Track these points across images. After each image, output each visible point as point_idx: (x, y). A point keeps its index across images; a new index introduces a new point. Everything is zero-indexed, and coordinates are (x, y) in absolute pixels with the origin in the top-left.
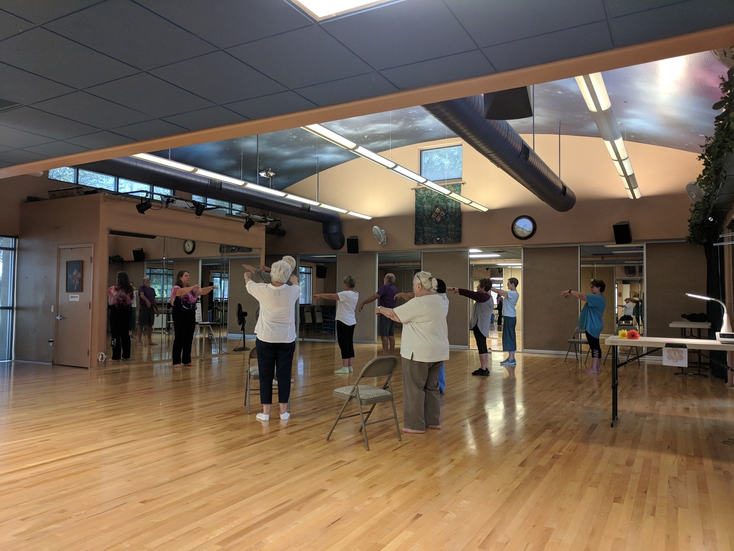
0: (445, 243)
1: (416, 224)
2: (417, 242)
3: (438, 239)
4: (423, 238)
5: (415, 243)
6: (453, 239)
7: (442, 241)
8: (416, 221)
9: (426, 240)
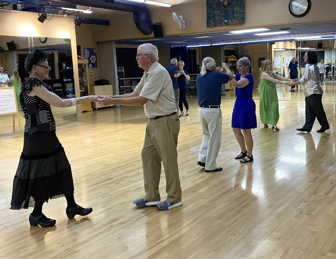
0: (232, 25)
1: (207, 9)
2: (209, 25)
3: (226, 21)
4: (214, 22)
5: (208, 26)
6: (238, 20)
7: (229, 23)
8: (207, 6)
9: (216, 23)
